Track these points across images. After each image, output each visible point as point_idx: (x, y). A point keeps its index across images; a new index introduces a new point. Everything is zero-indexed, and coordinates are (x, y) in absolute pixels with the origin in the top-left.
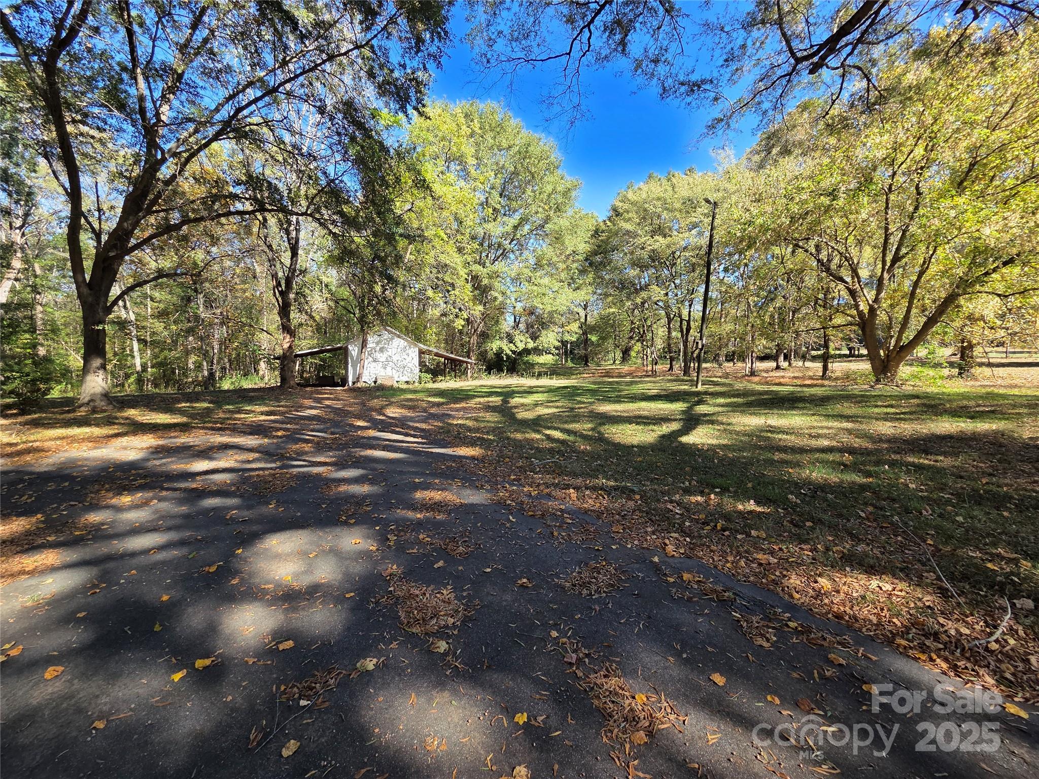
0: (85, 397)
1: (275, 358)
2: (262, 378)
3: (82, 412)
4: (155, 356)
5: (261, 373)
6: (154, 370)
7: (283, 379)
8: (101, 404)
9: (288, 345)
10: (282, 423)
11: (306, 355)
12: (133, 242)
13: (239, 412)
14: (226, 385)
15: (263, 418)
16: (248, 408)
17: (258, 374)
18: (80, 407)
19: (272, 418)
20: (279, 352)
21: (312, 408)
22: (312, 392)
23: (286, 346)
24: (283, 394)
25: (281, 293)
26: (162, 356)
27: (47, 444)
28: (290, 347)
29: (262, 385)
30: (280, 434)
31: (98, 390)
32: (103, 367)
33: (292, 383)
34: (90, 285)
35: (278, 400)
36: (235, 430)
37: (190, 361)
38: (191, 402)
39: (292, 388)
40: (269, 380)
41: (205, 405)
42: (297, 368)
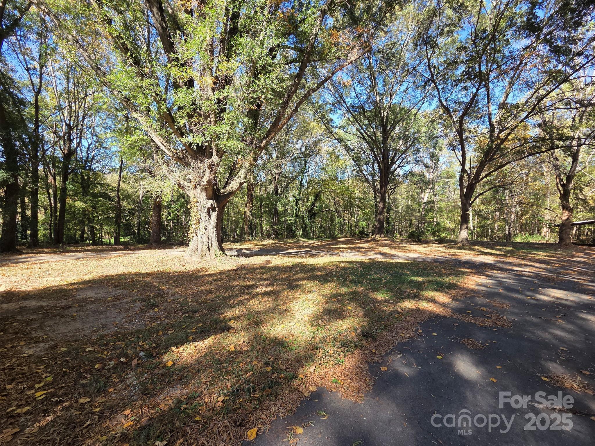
0: (460, 239)
1: (555, 226)
2: (544, 237)
3: (459, 245)
4: (479, 222)
5: (543, 234)
6: (478, 229)
7: (561, 239)
8: (465, 242)
9: (566, 217)
10: (559, 261)
11: (584, 224)
12: (481, 177)
13: (530, 254)
14: (518, 240)
15: (547, 258)
16: (536, 253)
17: (540, 234)
18: (458, 243)
19: (552, 258)
20: (558, 221)
21: (581, 257)
22: (585, 249)
23: (564, 218)
24: (560, 248)
25: (563, 185)
26: (483, 223)
27: (460, 254)
28: (568, 219)
29: (543, 242)
30: (557, 265)
31: (465, 237)
32: (467, 228)
33: (568, 242)
34: (465, 196)
35: (555, 250)
36: (530, 260)
37: (496, 225)
38: (503, 246)
39: (568, 245)
40: (549, 239)
41: (510, 249)
42: (574, 231)
